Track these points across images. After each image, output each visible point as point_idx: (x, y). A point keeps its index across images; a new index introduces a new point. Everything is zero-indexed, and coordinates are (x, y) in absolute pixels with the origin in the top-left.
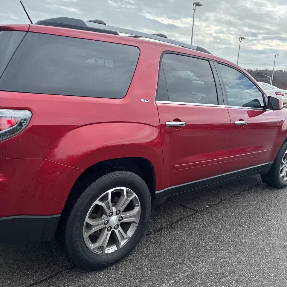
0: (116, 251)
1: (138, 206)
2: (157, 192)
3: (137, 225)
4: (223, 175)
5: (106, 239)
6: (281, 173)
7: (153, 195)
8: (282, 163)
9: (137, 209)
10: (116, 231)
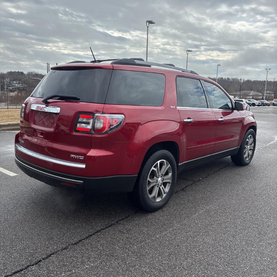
0: (161, 201)
1: (171, 172)
2: (179, 164)
3: (170, 184)
4: (212, 155)
5: (156, 192)
6: (245, 155)
7: (178, 166)
8: (245, 148)
9: (170, 174)
10: (161, 187)
